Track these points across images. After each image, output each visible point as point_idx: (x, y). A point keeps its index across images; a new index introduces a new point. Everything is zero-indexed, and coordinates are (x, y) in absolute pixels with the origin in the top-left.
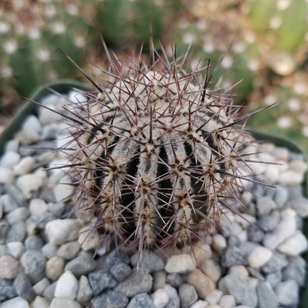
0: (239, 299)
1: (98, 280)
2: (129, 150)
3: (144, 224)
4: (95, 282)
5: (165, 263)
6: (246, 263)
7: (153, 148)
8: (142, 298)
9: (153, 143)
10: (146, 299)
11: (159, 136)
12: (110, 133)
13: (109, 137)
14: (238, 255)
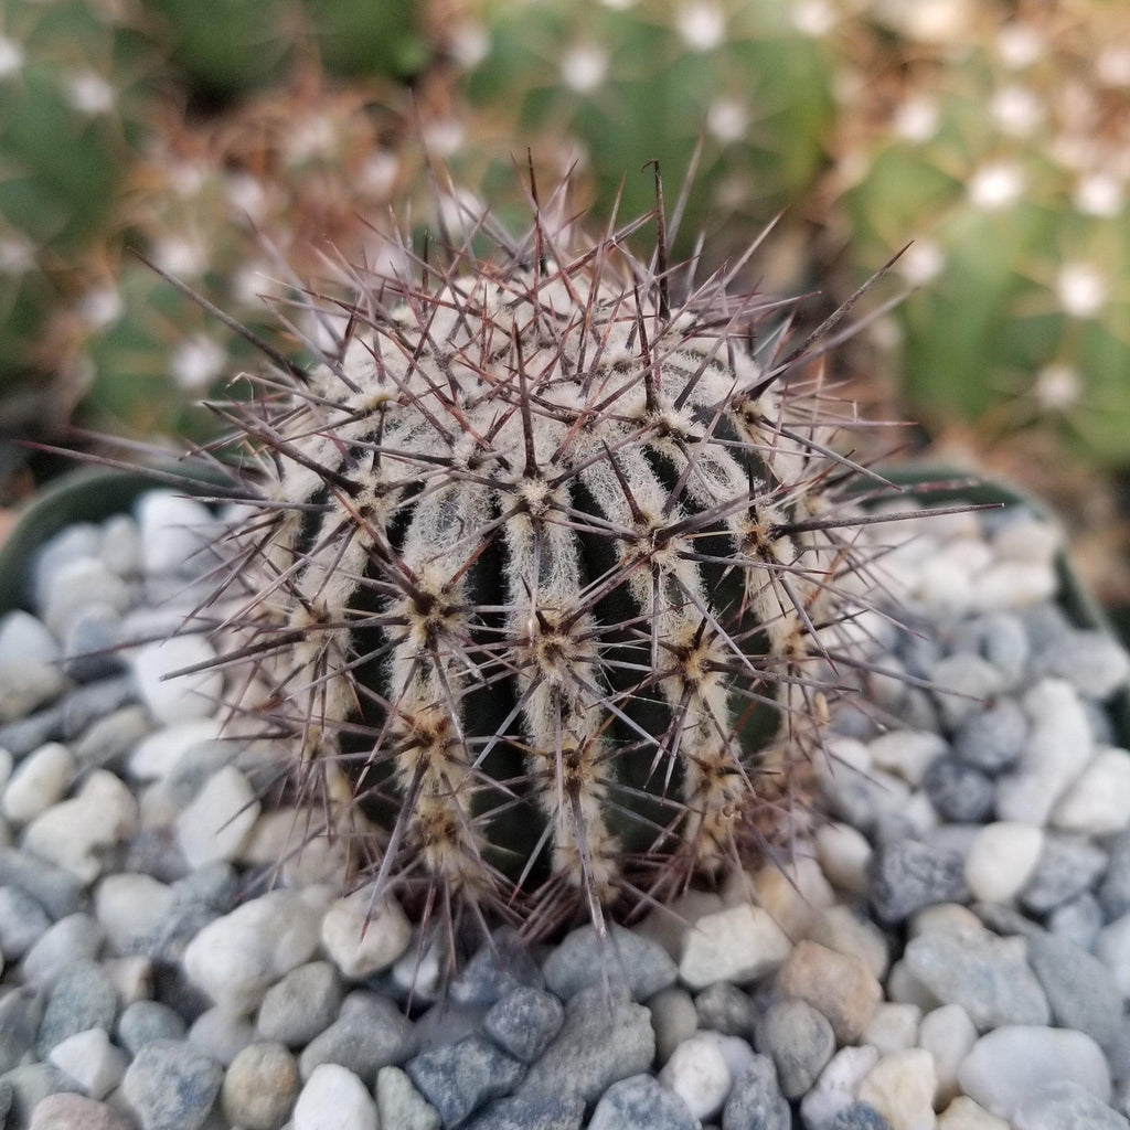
0: (982, 1011)
1: (450, 1070)
2: (462, 521)
3: (573, 787)
4: (441, 1077)
5: (676, 956)
6: (961, 894)
7: (545, 493)
8: (634, 1092)
9: (540, 475)
10: (648, 1091)
11: (552, 450)
12: (380, 486)
13: (376, 503)
14: (928, 865)
